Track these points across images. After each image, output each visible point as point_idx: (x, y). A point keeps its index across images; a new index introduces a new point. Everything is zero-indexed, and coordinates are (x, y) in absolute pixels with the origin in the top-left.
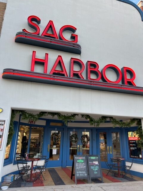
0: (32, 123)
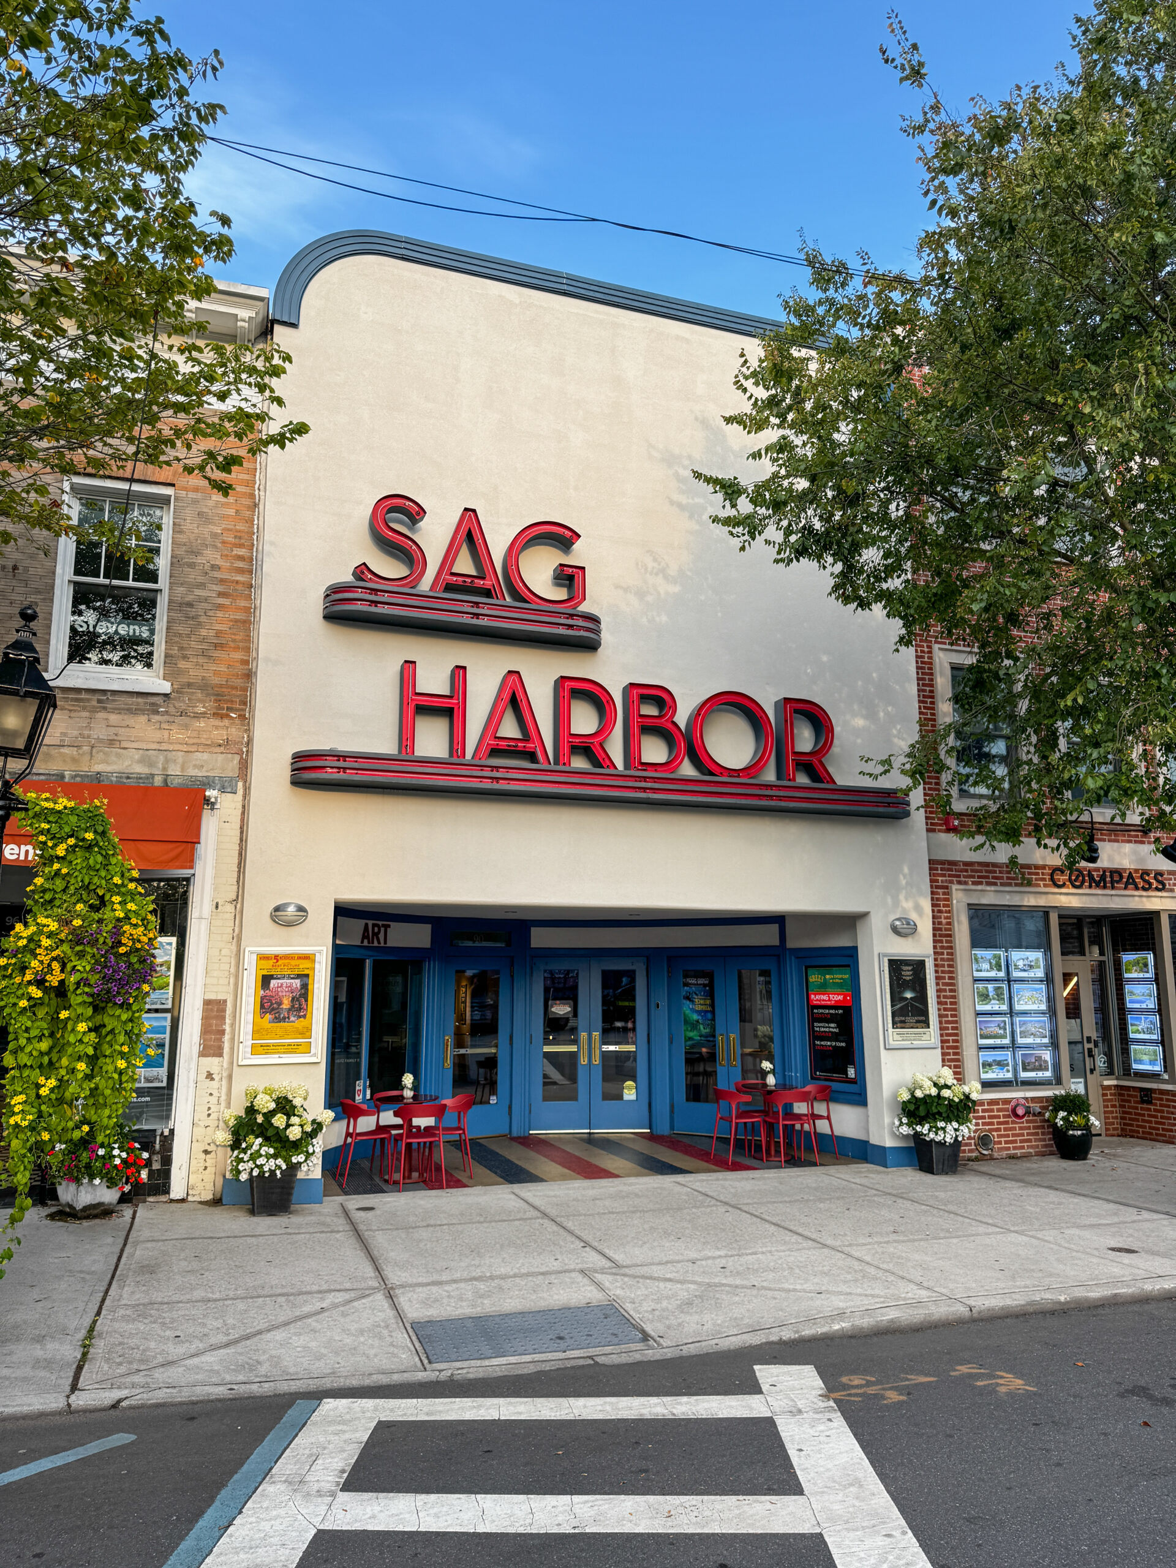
0: (376, 944)
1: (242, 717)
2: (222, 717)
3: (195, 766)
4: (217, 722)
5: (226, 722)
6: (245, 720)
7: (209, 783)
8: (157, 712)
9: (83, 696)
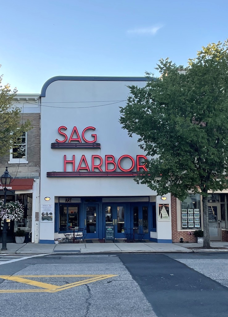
0: (68, 202)
1: (39, 166)
2: (36, 166)
3: (32, 175)
4: (35, 167)
5: (37, 167)
6: (40, 167)
7: (34, 177)
8: (26, 166)
9: (15, 165)
